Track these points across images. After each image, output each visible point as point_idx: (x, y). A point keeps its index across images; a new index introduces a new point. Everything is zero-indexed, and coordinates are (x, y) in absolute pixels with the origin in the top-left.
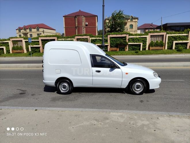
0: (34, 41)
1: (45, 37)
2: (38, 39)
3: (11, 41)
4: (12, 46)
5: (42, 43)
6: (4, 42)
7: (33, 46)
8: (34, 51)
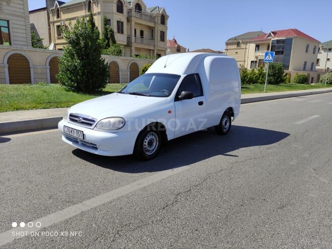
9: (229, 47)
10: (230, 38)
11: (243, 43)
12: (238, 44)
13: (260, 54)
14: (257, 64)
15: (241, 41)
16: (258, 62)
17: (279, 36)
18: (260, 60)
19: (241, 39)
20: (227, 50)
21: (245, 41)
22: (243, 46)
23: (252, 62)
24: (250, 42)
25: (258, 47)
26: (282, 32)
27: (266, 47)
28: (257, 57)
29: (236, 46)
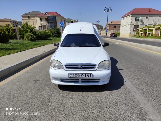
9: (24, 18)
10: (24, 14)
11: (32, 17)
12: (29, 17)
13: (43, 23)
14: (42, 28)
15: (30, 16)
16: (42, 27)
17: (50, 15)
18: (43, 26)
19: (30, 15)
20: (23, 20)
21: (32, 16)
22: (32, 18)
23: (39, 27)
24: (36, 17)
25: (41, 19)
26: (51, 13)
27: (45, 20)
28: (41, 24)
29: (28, 18)
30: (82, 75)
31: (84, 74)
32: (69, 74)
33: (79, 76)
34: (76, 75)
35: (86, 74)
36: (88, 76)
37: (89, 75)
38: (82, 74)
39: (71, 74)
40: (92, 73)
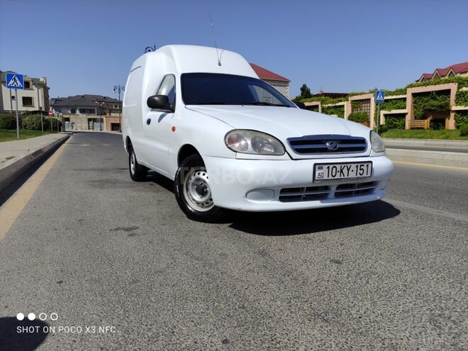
0: (395, 99)
1: (424, 87)
2: (406, 94)
3: (350, 102)
4: (350, 112)
5: (415, 102)
6: (337, 104)
7: (390, 111)
8: (392, 124)
30: (348, 170)
31: (353, 167)
32: (317, 166)
33: (341, 171)
34: (334, 169)
35: (359, 165)
36: (361, 172)
37: (365, 168)
38: (349, 166)
39: (322, 168)
40: (371, 162)
